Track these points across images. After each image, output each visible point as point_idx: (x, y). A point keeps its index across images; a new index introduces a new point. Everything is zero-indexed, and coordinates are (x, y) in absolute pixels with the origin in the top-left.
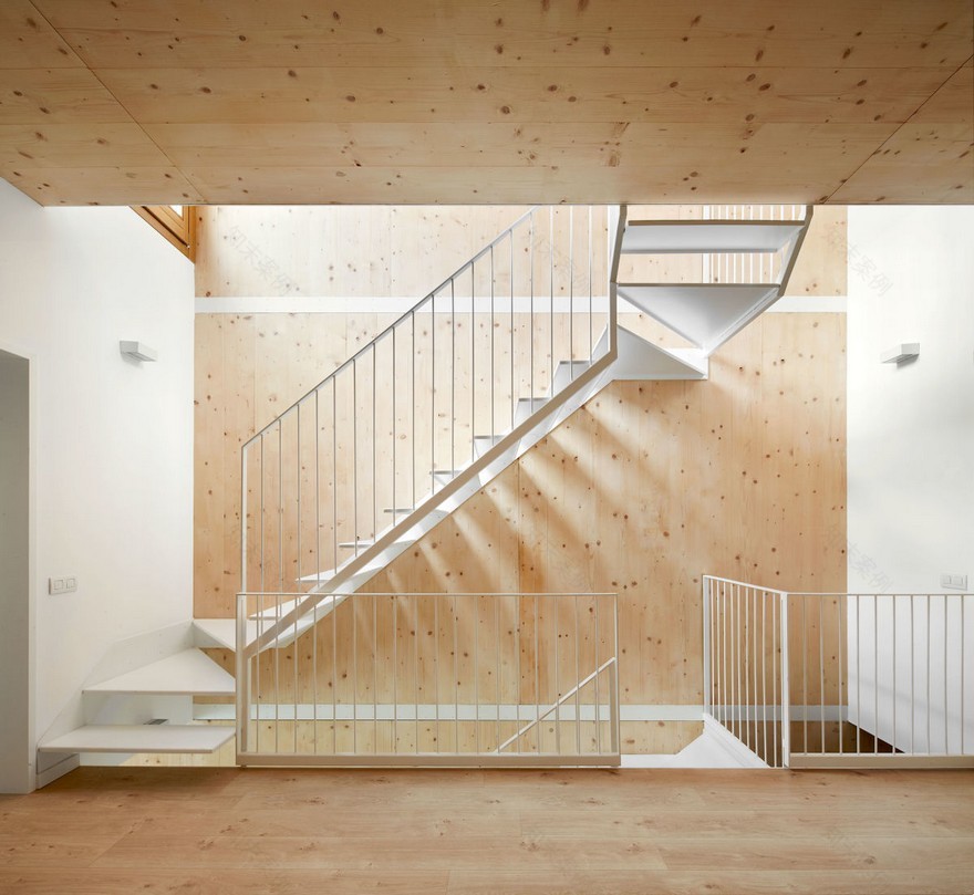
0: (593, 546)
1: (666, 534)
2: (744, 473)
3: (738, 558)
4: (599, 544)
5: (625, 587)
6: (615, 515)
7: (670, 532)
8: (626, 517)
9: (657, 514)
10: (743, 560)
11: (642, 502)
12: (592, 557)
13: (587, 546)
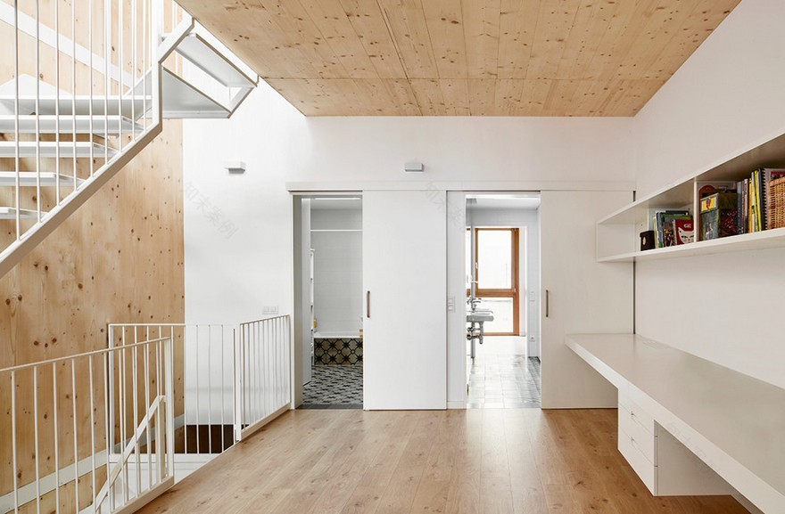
0: (15, 302)
1: (80, 286)
2: (132, 231)
3: (129, 306)
4: (20, 299)
5: (46, 345)
6: (36, 266)
7: (83, 284)
8: (46, 268)
9: (73, 265)
10: (132, 308)
11: (60, 252)
12: (13, 315)
13: (8, 302)
